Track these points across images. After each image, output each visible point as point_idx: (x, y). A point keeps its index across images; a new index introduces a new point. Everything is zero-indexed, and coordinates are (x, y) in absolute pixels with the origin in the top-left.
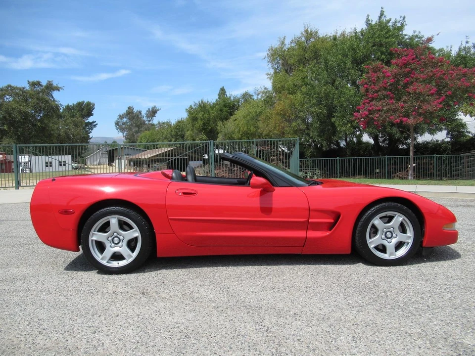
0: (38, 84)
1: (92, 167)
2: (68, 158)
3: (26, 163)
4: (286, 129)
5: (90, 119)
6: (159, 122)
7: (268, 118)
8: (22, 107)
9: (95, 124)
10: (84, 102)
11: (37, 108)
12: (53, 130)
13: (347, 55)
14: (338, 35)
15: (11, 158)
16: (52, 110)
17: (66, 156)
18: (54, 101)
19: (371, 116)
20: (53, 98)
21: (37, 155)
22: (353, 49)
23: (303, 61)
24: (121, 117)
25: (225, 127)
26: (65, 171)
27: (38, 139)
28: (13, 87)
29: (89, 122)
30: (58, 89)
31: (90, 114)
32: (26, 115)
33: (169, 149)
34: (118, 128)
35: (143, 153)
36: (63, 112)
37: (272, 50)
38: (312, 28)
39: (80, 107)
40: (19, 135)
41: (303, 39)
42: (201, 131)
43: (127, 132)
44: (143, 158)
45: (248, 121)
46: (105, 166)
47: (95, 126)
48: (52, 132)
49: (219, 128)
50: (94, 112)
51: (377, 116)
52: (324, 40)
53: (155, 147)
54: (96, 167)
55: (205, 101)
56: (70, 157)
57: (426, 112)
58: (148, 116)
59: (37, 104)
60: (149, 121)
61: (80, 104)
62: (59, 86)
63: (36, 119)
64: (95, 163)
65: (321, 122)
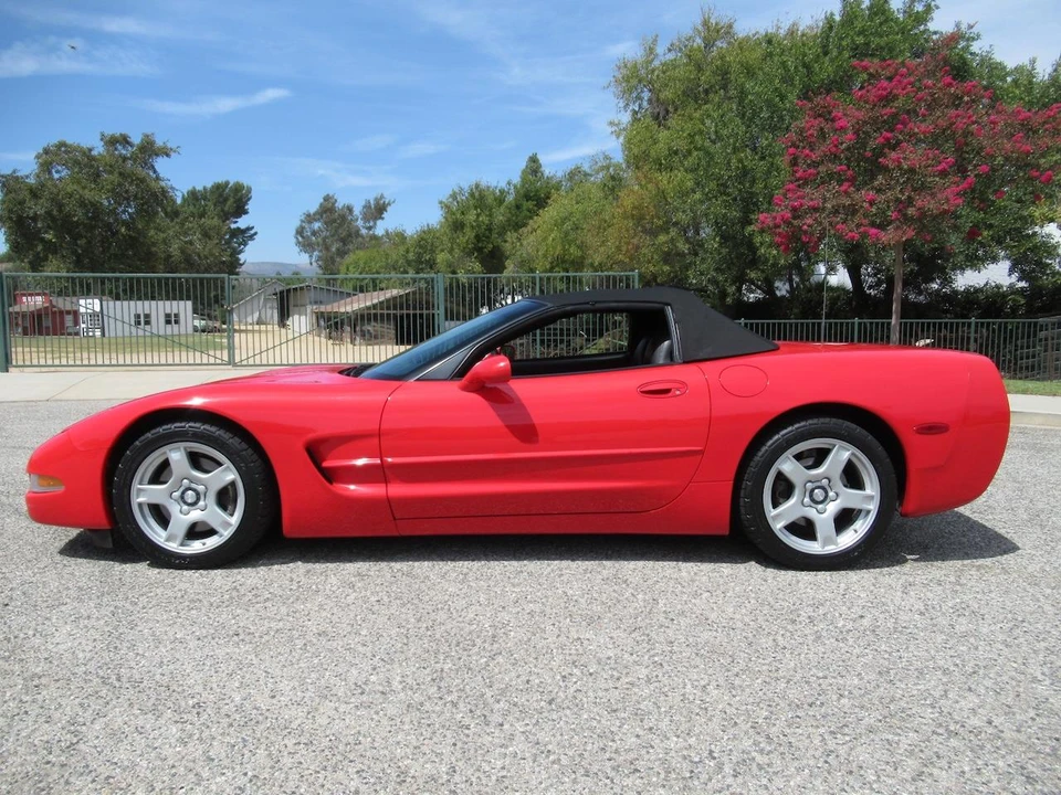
0: (125, 140)
1: (243, 327)
2: (184, 308)
3: (94, 315)
4: (644, 251)
5: (242, 223)
6: (387, 232)
7: (604, 226)
8: (86, 191)
9: (252, 232)
10: (227, 183)
11: (120, 196)
12: (154, 244)
13: (792, 79)
14: (782, 32)
15: (62, 303)
16: (154, 199)
17: (182, 303)
18: (158, 178)
19: (795, 222)
20: (155, 172)
21: (118, 298)
22: (805, 66)
23: (694, 95)
24: (310, 218)
25: (521, 245)
26: (179, 335)
27: (123, 264)
28: (70, 146)
29: (238, 228)
30: (166, 152)
31: (240, 210)
32: (95, 211)
33: (402, 292)
34: (298, 243)
35: (349, 300)
36: (182, 205)
37: (626, 66)
38: (720, 16)
39: (221, 195)
40: (80, 255)
41: (699, 41)
42: (470, 254)
43: (320, 251)
44: (343, 310)
45: (567, 234)
46: (270, 327)
47: (252, 237)
48: (154, 249)
49: (507, 246)
50: (250, 206)
51: (810, 221)
52: (743, 45)
53: (375, 286)
54: (250, 327)
55: (483, 184)
56: (189, 303)
57: (923, 214)
58: (366, 219)
59: (120, 185)
60: (370, 228)
61: (219, 189)
62: (169, 145)
63: (116, 220)
64: (249, 320)
65: (722, 237)
